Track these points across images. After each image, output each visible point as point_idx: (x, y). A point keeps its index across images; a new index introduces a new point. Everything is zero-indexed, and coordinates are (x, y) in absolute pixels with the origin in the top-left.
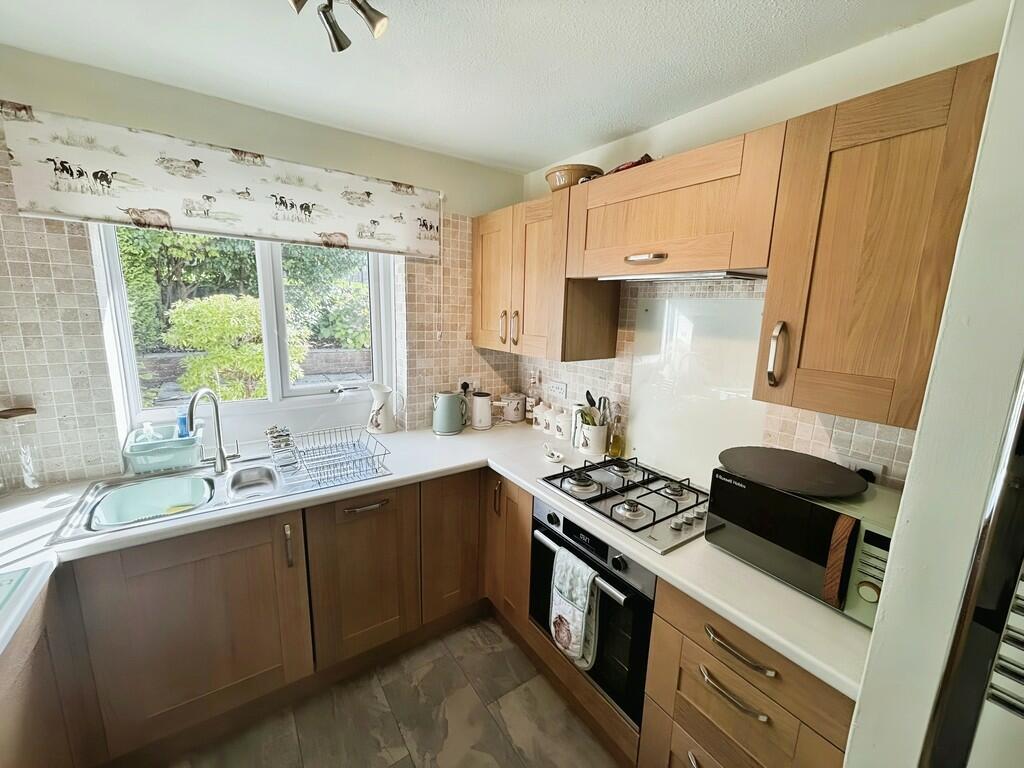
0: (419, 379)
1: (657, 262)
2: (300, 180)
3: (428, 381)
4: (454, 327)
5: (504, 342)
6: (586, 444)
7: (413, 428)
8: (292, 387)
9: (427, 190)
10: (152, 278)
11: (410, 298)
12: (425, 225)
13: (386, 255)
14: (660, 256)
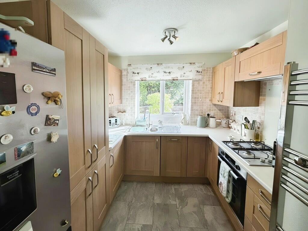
0: (194, 112)
1: (259, 74)
2: (169, 67)
3: (197, 112)
4: (206, 98)
5: (219, 101)
6: (245, 135)
7: (191, 125)
8: (165, 112)
9: (199, 63)
10: (146, 90)
11: (193, 91)
12: (198, 72)
13: (188, 80)
14: (260, 72)
